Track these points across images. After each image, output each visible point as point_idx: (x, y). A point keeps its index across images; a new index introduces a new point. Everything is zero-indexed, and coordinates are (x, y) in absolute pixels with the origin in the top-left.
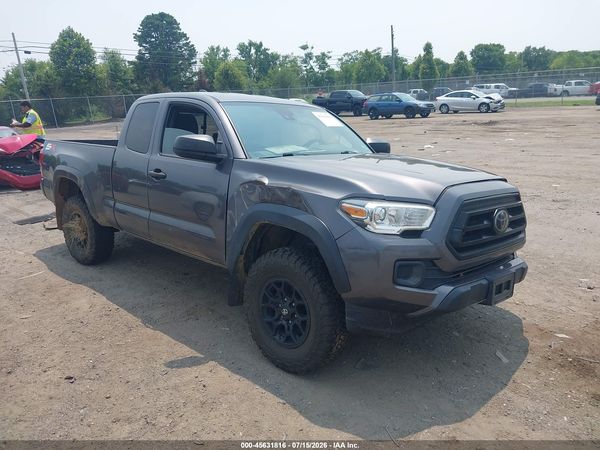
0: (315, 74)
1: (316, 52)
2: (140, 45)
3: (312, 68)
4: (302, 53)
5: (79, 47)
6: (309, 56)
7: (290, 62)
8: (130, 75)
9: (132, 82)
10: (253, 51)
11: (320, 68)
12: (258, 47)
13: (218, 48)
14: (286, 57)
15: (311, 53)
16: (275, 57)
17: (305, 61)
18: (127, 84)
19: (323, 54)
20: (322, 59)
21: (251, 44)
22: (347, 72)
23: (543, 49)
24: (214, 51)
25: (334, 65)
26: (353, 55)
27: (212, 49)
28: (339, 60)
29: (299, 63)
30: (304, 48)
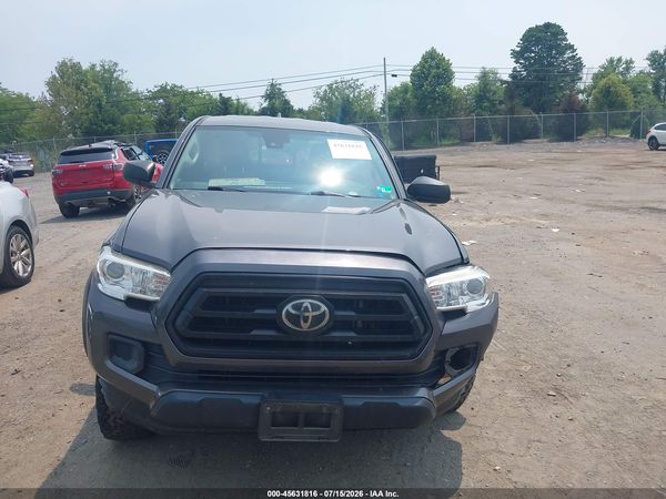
2: (517, 62)
5: (438, 68)
8: (500, 95)
9: (501, 102)
13: (619, 60)
18: (494, 105)
24: (612, 64)
27: (611, 61)
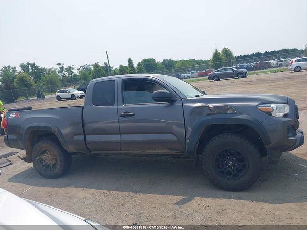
0: (67, 77)
1: (66, 66)
3: (64, 74)
4: (58, 67)
6: (62, 69)
7: (52, 72)
10: (30, 68)
11: (69, 74)
12: (33, 65)
14: (50, 70)
15: (63, 67)
16: (43, 70)
17: (60, 71)
19: (70, 67)
20: (70, 69)
21: (28, 64)
22: (84, 75)
23: (170, 60)
24: (6, 69)
25: (76, 72)
26: (85, 67)
28: (78, 69)
29: (57, 72)
30: (59, 64)
